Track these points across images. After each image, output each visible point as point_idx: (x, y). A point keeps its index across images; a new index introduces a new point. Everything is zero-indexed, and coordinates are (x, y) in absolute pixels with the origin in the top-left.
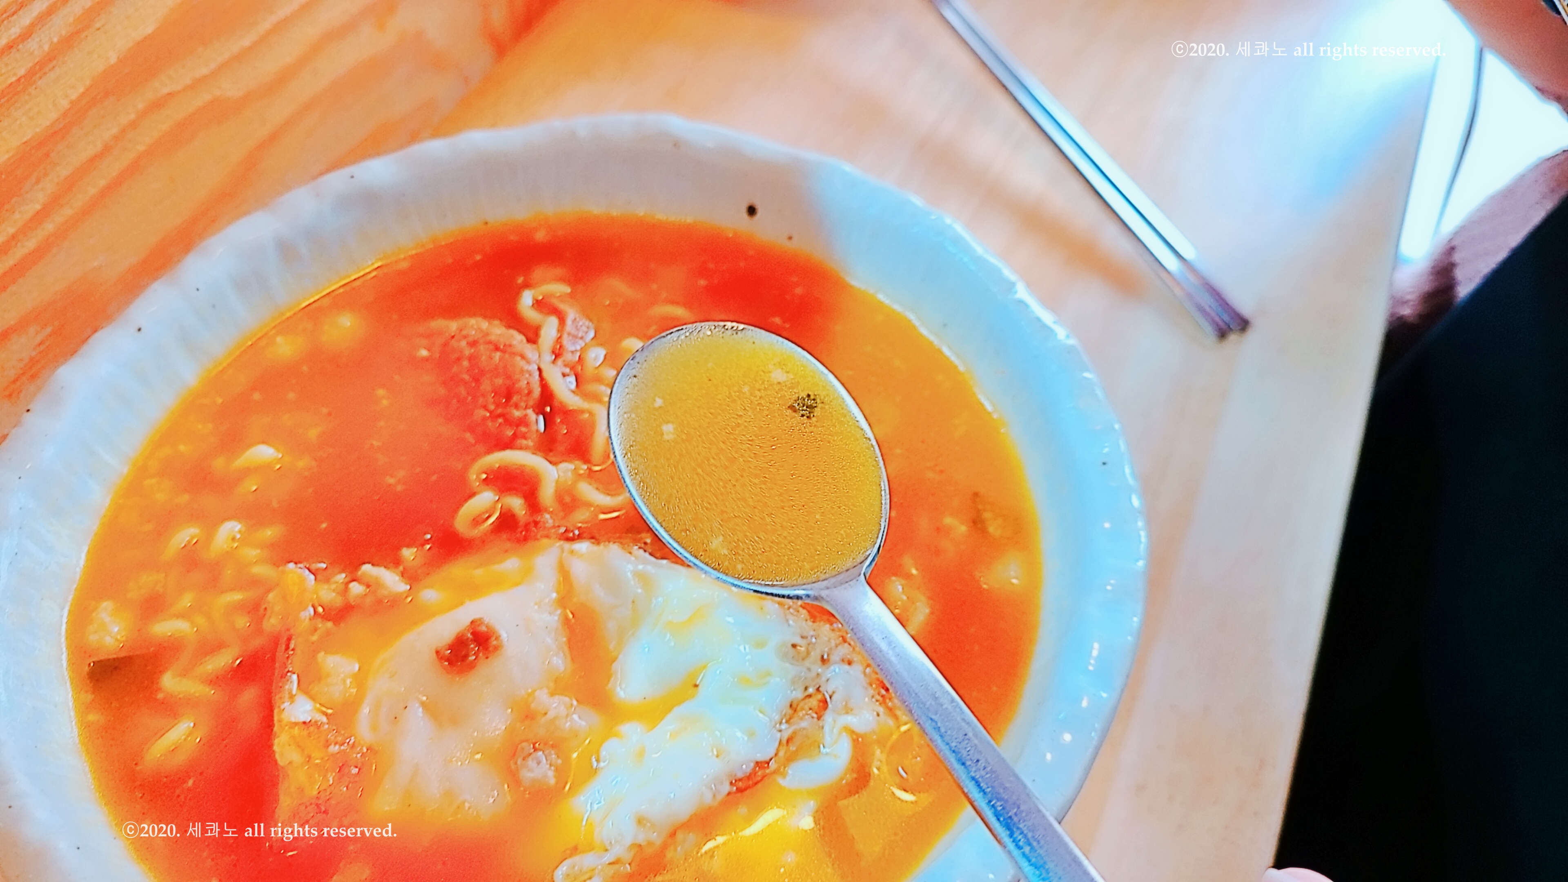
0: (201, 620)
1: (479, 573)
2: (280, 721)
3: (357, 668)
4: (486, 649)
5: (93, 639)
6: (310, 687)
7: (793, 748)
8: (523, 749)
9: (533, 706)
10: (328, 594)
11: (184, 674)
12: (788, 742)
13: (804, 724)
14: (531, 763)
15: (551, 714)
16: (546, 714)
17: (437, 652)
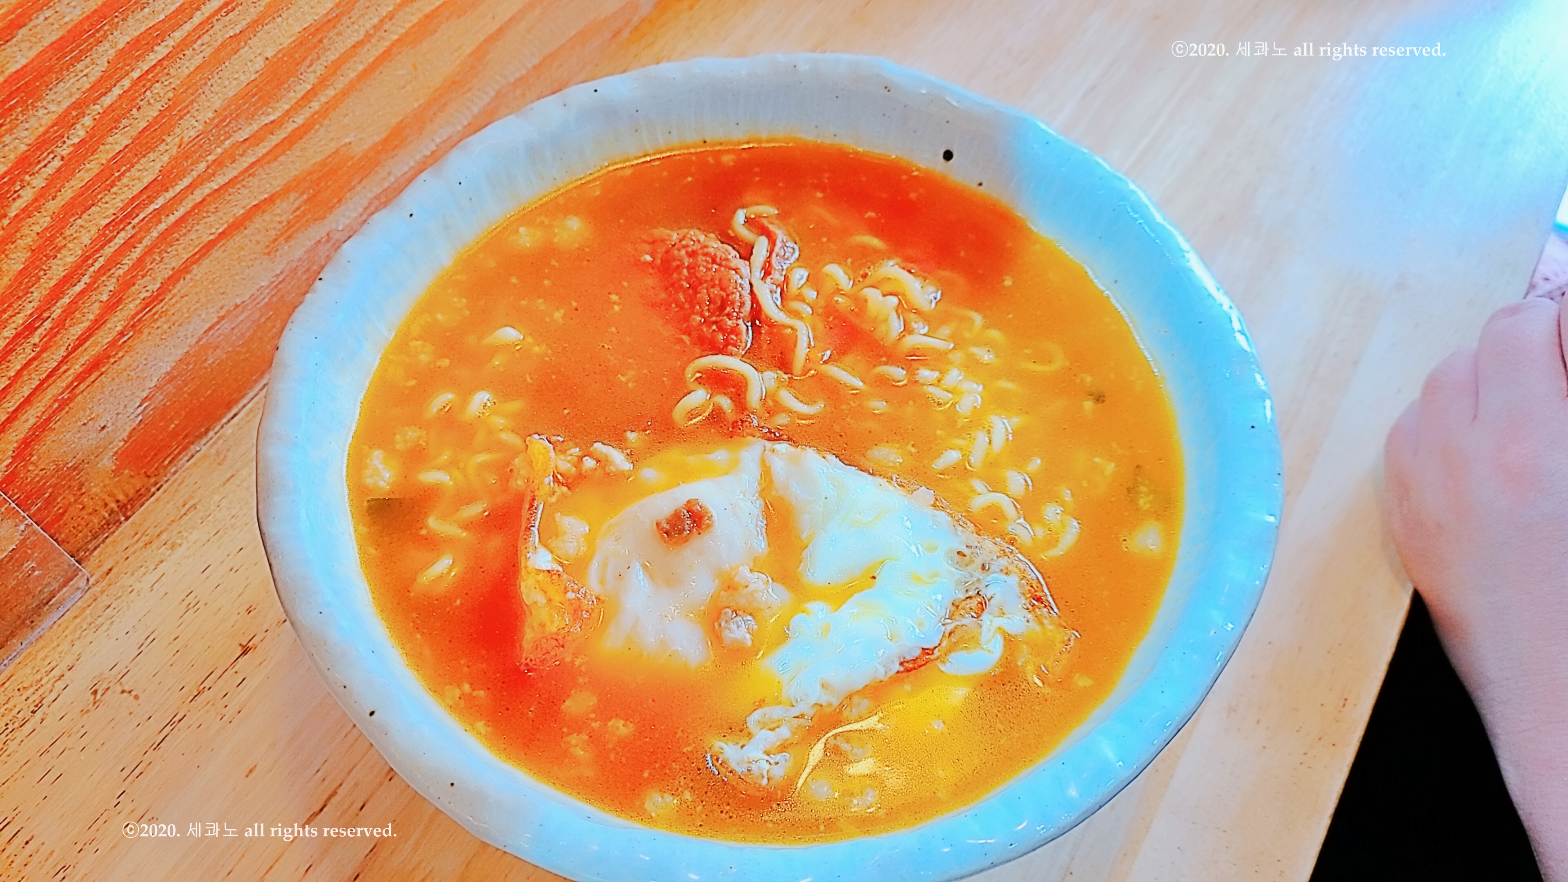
0: (457, 473)
1: (693, 460)
2: (526, 567)
3: (587, 529)
4: (699, 526)
5: (369, 481)
6: (549, 541)
7: (954, 639)
8: (726, 613)
9: (736, 579)
10: (564, 464)
11: (444, 517)
12: (950, 634)
13: (964, 621)
14: (733, 626)
15: (752, 587)
16: (747, 587)
17: (658, 524)
